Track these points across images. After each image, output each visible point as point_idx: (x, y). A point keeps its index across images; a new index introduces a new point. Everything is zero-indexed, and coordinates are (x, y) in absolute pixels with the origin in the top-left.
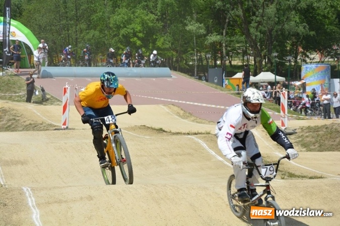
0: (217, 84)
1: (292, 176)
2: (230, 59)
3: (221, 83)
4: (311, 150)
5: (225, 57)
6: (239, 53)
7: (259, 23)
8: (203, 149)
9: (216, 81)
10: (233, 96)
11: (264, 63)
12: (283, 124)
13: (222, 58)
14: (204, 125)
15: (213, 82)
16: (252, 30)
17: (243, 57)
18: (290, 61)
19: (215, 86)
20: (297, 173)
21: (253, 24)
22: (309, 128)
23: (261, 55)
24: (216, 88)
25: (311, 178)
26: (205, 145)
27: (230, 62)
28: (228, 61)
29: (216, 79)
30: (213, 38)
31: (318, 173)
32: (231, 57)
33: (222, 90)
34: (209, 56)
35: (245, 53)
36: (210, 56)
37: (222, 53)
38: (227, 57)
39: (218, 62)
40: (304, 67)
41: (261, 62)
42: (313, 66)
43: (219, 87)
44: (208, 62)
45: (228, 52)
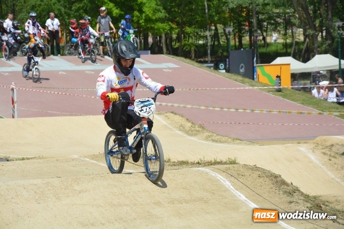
0: (245, 75)
2: (265, 34)
3: (250, 74)
5: (256, 31)
6: (279, 24)
8: (225, 191)
9: (242, 71)
10: (271, 94)
11: (319, 39)
13: (251, 33)
14: (226, 145)
15: (238, 73)
17: (286, 29)
19: (240, 78)
23: (315, 25)
24: (243, 82)
26: (227, 183)
27: (264, 39)
28: (261, 38)
29: (242, 67)
32: (266, 31)
33: (253, 86)
34: (229, 29)
35: (288, 24)
36: (231, 29)
37: (250, 24)
38: (259, 32)
39: (246, 39)
41: (314, 37)
43: (247, 80)
44: (228, 39)
45: (260, 22)
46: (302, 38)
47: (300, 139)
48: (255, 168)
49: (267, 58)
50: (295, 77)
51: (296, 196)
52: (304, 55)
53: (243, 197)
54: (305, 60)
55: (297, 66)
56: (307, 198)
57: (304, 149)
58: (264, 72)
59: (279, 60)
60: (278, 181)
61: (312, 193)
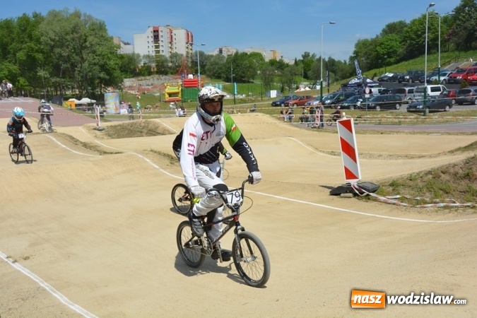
0: (59, 104)
1: (105, 153)
3: (61, 104)
4: (113, 138)
6: (70, 88)
7: (80, 71)
12: (98, 125)
13: (60, 90)
16: (77, 76)
18: (98, 91)
19: (57, 105)
20: (108, 151)
21: (76, 72)
22: (111, 126)
23: (82, 88)
25: (116, 153)
29: (58, 102)
30: (53, 80)
31: (119, 150)
33: (62, 108)
34: (53, 89)
35: (73, 88)
37: (60, 87)
38: (63, 90)
39: (59, 93)
40: (105, 95)
41: (82, 92)
42: (110, 94)
43: (60, 106)
44: (52, 93)
45: (63, 87)
46: (78, 93)
47: (79, 125)
48: (64, 134)
49: (67, 99)
50: (76, 105)
51: (78, 143)
52: (79, 98)
53: (60, 143)
54: (80, 100)
55: (77, 102)
56: (81, 143)
57: (80, 128)
58: (66, 104)
59: (71, 100)
60: (72, 138)
61: (83, 141)
